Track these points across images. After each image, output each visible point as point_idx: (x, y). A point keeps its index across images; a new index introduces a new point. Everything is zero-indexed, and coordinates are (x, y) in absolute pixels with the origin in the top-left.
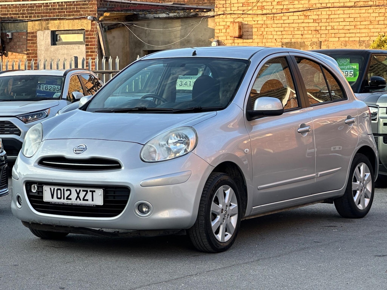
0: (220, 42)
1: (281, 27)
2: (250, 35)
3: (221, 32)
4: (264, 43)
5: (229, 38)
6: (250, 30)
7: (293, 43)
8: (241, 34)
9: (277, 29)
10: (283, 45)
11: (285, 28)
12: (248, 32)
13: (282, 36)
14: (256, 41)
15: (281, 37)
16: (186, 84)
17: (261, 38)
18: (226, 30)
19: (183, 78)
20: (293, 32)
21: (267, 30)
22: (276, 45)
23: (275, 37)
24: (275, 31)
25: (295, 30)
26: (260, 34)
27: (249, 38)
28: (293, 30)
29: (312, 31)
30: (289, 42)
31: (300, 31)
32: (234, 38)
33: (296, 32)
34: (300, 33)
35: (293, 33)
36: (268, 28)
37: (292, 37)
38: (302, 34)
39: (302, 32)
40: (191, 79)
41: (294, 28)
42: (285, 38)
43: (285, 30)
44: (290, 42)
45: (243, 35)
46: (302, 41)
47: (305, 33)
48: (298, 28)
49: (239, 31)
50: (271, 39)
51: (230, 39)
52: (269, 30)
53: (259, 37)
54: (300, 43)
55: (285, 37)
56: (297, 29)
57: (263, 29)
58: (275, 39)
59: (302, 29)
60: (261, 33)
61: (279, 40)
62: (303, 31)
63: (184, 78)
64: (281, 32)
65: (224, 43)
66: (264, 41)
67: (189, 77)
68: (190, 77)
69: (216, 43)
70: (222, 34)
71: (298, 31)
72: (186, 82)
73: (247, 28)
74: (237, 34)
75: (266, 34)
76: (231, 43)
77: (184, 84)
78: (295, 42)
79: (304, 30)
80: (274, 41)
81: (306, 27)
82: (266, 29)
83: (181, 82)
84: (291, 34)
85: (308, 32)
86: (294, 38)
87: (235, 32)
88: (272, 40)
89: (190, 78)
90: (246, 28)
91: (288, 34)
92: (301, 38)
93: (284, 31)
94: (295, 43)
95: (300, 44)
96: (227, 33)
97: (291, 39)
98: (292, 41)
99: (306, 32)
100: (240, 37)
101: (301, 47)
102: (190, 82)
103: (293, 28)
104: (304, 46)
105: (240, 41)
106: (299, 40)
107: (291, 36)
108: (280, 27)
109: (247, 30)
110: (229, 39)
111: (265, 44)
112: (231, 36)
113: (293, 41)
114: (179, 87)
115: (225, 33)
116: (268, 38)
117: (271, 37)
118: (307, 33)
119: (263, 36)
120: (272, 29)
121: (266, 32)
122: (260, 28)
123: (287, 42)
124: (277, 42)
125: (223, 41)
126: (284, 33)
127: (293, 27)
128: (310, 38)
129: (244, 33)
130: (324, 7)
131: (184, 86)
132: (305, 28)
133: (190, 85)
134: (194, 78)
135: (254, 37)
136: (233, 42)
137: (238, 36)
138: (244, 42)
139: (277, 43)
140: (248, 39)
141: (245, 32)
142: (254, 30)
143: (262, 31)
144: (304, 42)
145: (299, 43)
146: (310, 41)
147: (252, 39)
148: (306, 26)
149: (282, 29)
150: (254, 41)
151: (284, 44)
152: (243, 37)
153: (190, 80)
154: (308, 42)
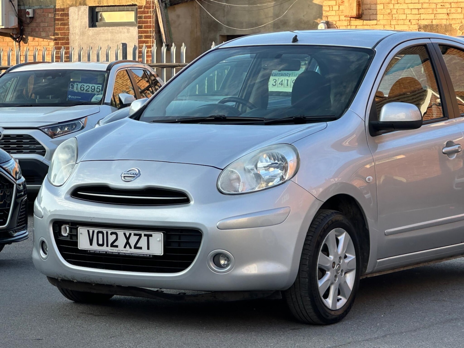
0: (330, 25)
1: (418, 3)
2: (373, 14)
3: (331, 9)
4: (393, 26)
5: (342, 18)
6: (373, 7)
7: (435, 26)
8: (360, 13)
9: (411, 6)
10: (420, 28)
11: (424, 4)
12: (370, 9)
13: (419, 15)
14: (382, 22)
15: (417, 17)
16: (282, 84)
17: (388, 18)
18: (339, 6)
19: (277, 75)
20: (434, 10)
21: (398, 8)
22: (411, 29)
23: (409, 17)
24: (408, 8)
25: (438, 7)
26: (387, 13)
27: (371, 18)
28: (435, 7)
29: (462, 8)
30: (428, 25)
31: (445, 8)
32: (350, 18)
33: (439, 11)
34: (445, 11)
35: (435, 12)
36: (399, 4)
37: (433, 18)
38: (448, 13)
39: (448, 9)
40: (289, 76)
41: (437, 5)
42: (423, 19)
43: (424, 8)
44: (430, 25)
45: (362, 14)
46: (448, 23)
47: (452, 12)
48: (442, 4)
49: (357, 9)
50: (403, 19)
51: (345, 20)
52: (400, 7)
53: (386, 17)
54: (445, 25)
55: (423, 16)
56: (441, 6)
57: (391, 6)
58: (409, 20)
59: (448, 6)
60: (389, 11)
61: (414, 21)
62: (450, 9)
63: (279, 75)
64: (417, 9)
65: (336, 25)
66: (394, 22)
67: (285, 74)
68: (287, 74)
69: (325, 26)
70: (333, 13)
71: (442, 8)
72: (282, 81)
73: (370, 4)
74: (354, 13)
75: (396, 13)
76: (346, 26)
77: (279, 83)
78: (438, 24)
79: (451, 7)
80: (407, 22)
81: (454, 3)
82: (397, 6)
83: (275, 81)
84: (432, 14)
85: (457, 11)
86: (437, 18)
87: (352, 10)
88: (405, 22)
89: (287, 76)
90: (368, 4)
91: (428, 13)
92: (447, 19)
93: (422, 8)
94: (437, 25)
95: (445, 28)
96: (340, 11)
97: (432, 19)
98: (433, 24)
99: (453, 10)
100: (359, 17)
101: (446, 32)
102: (288, 80)
103: (435, 5)
104: (450, 31)
105: (359, 22)
106: (444, 22)
107: (432, 16)
108: (416, 3)
109: (368, 6)
110: (343, 20)
111: (395, 28)
112: (345, 15)
113: (435, 22)
114: (272, 87)
115: (337, 11)
116: (400, 19)
117: (404, 17)
118: (455, 12)
119: (391, 15)
120: (405, 6)
121: (395, 10)
122: (387, 4)
123: (426, 25)
124: (412, 24)
125: (334, 23)
126: (421, 11)
127: (435, 2)
128: (460, 19)
129: (364, 11)
131: (279, 87)
132: (452, 4)
133: (287, 85)
134: (293, 75)
135: (379, 17)
136: (348, 24)
137: (355, 15)
138: (364, 24)
139: (412, 26)
140: (370, 20)
141: (366, 9)
142: (380, 7)
143: (391, 9)
144: (451, 24)
145: (443, 25)
146: (460, 23)
147: (376, 20)
148: (454, 1)
149: (419, 6)
150: (378, 23)
151: (422, 28)
152: (364, 17)
153: (287, 78)
154: (457, 25)
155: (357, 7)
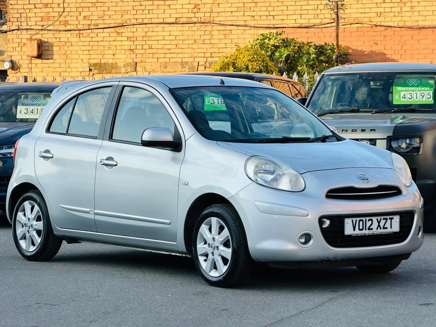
0: (13, 63)
1: (89, 46)
2: (51, 54)
3: (14, 50)
4: (67, 64)
5: (25, 57)
6: (50, 48)
7: (103, 64)
8: (40, 53)
9: (83, 48)
10: (90, 66)
11: (94, 46)
12: (48, 50)
13: (90, 55)
14: (58, 61)
15: (88, 57)
16: (33, 112)
17: (64, 58)
18: (21, 48)
20: (102, 51)
21: (71, 49)
22: (83, 66)
23: (82, 57)
24: (80, 50)
25: (105, 49)
26: (63, 53)
27: (49, 58)
28: (103, 49)
29: (125, 50)
30: (97, 63)
31: (111, 50)
32: (31, 57)
33: (107, 52)
34: (111, 52)
35: (103, 53)
36: (73, 47)
37: (101, 57)
38: (113, 54)
39: (114, 51)
40: (38, 105)
41: (104, 47)
42: (93, 59)
43: (94, 49)
44: (99, 63)
45: (42, 54)
46: (114, 62)
47: (117, 53)
48: (108, 46)
49: (38, 50)
50: (76, 59)
51: (27, 59)
52: (74, 49)
53: (62, 57)
54: (112, 64)
55: (93, 57)
56: (108, 48)
57: (66, 48)
58: (81, 60)
59: (114, 48)
60: (64, 52)
61: (86, 60)
62: (115, 50)
63: (30, 105)
64: (88, 51)
65: (19, 63)
66: (68, 61)
67: (35, 104)
68: (37, 104)
69: (10, 63)
70: (16, 53)
71: (109, 50)
72: (33, 110)
73: (48, 46)
74: (35, 53)
75: (70, 53)
76: (27, 64)
77: (30, 111)
78: (105, 62)
79: (116, 49)
80: (80, 61)
81: (119, 46)
82: (71, 48)
83: (27, 110)
84: (100, 54)
85: (121, 52)
86: (105, 58)
87: (34, 51)
88: (78, 60)
89: (37, 105)
90: (46, 46)
91: (97, 54)
92: (113, 59)
93: (92, 50)
94: (105, 64)
95: (112, 66)
96: (22, 52)
97: (101, 59)
98: (101, 62)
99: (118, 52)
100: (39, 56)
101: (113, 69)
102: (38, 109)
103: (103, 47)
104: (116, 68)
105: (39, 61)
106: (111, 61)
107: (101, 56)
108: (87, 46)
109: (47, 48)
110: (24, 59)
111: (69, 65)
112: (28, 55)
113: (103, 61)
114: (24, 115)
115: (20, 52)
116: (73, 58)
117: (77, 57)
118: (120, 53)
119: (66, 55)
120: (77, 48)
121: (70, 51)
122: (62, 47)
123: (96, 63)
124: (84, 62)
125: (17, 61)
126: (91, 52)
127: (103, 45)
128: (123, 59)
129: (43, 51)
130: (141, 23)
131: (31, 115)
132: (117, 47)
133: (37, 113)
134: (42, 105)
135: (55, 57)
136: (30, 63)
137: (36, 55)
138: (43, 62)
139: (84, 64)
140: (48, 59)
141: (45, 51)
142: (55, 49)
143: (66, 50)
144: (117, 63)
145: (110, 64)
146: (124, 62)
148: (119, 44)
149: (90, 48)
150: (55, 61)
151: (93, 66)
152: (43, 57)
153: (37, 107)
154: (122, 63)
155: (38, 49)
